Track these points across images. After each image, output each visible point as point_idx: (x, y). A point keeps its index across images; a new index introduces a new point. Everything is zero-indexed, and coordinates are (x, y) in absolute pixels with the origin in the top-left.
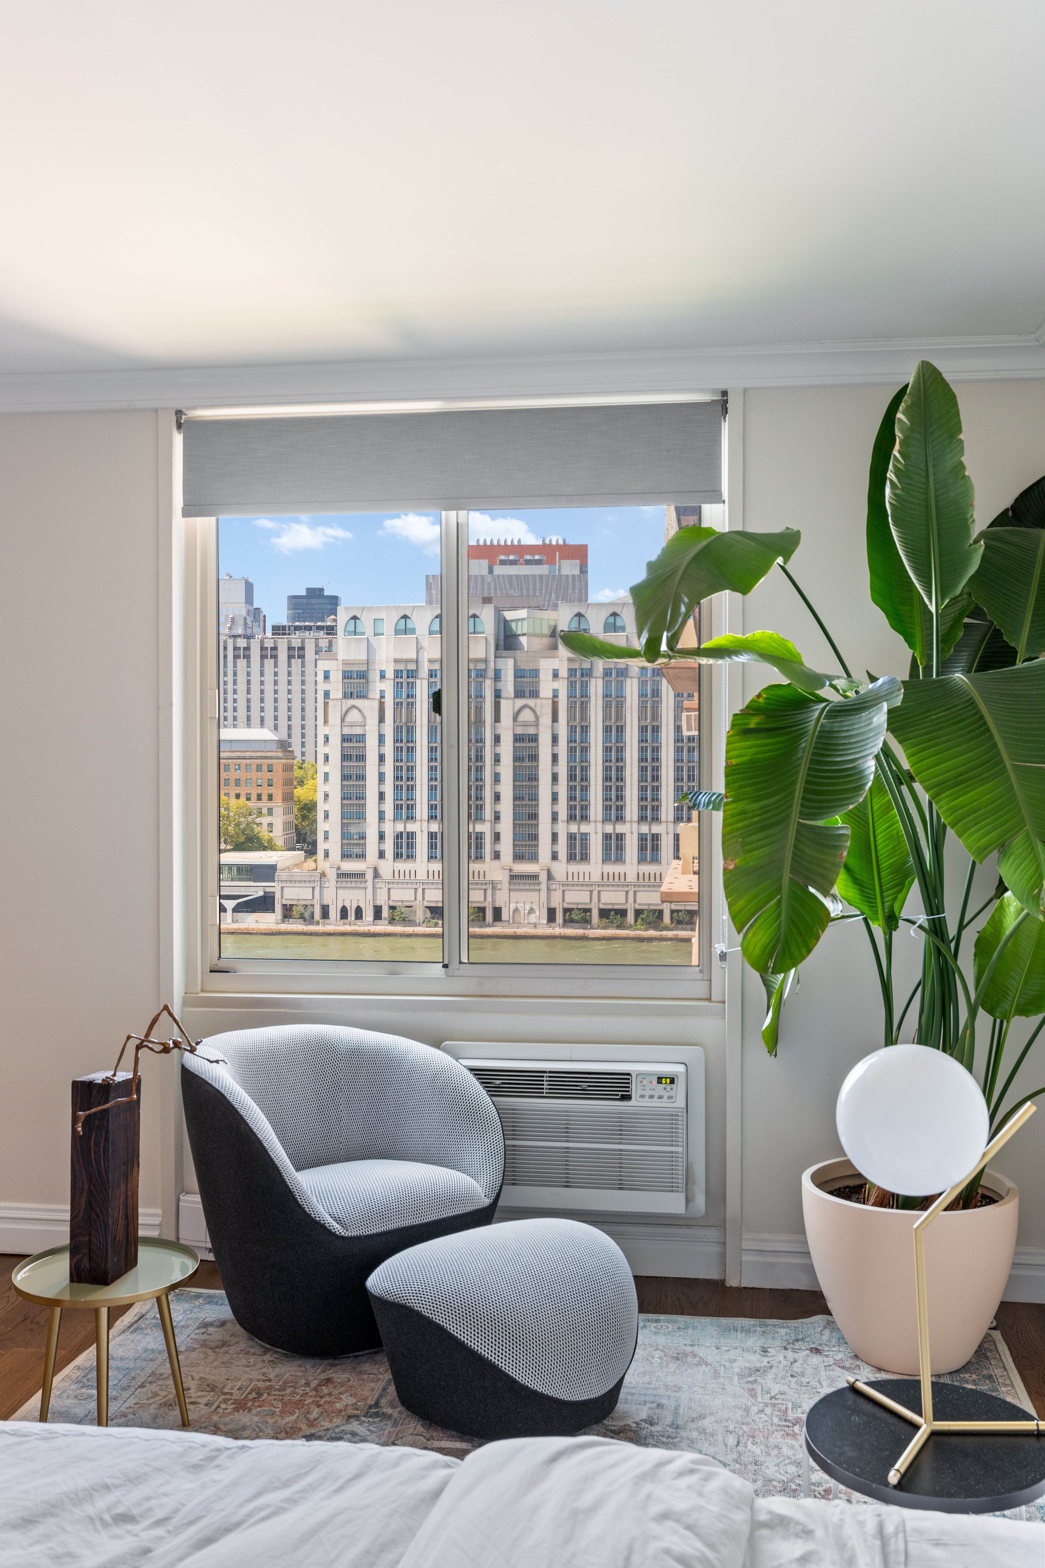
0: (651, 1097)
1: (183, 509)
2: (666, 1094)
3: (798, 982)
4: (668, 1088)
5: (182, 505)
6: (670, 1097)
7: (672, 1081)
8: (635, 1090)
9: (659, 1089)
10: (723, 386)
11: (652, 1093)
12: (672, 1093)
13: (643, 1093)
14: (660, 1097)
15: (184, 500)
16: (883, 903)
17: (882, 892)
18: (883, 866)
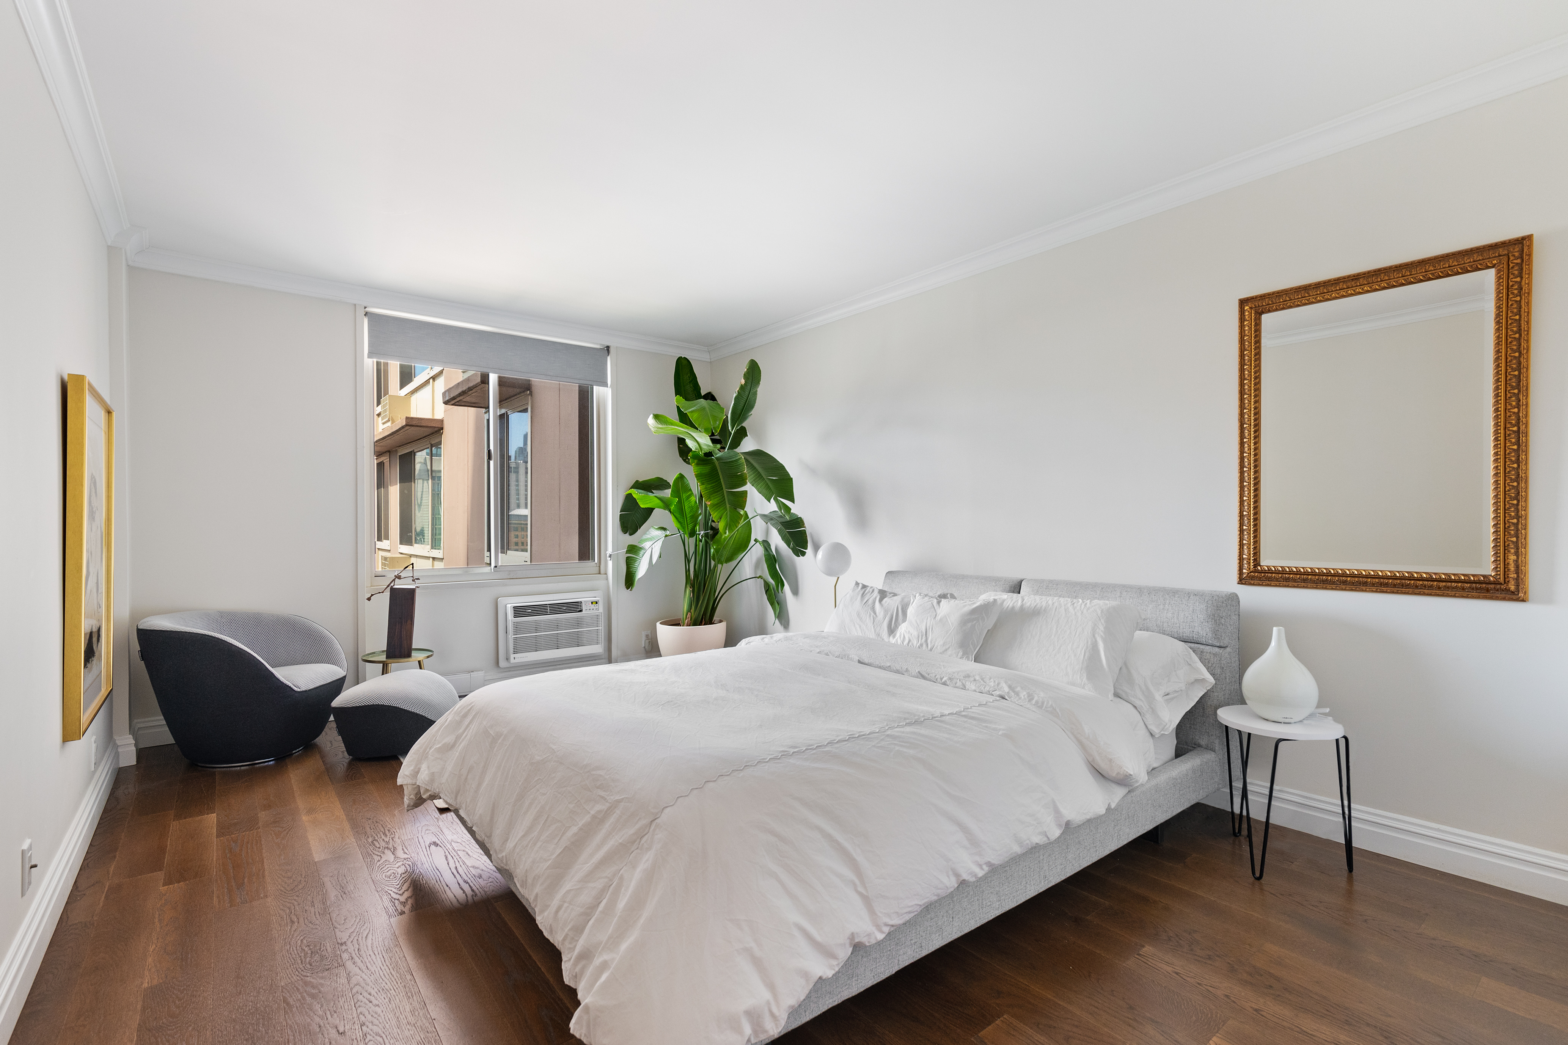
0: (590, 609)
1: (368, 354)
2: (595, 608)
3: (660, 557)
4: (596, 606)
5: (367, 353)
6: (596, 609)
7: (597, 603)
8: (584, 608)
9: (592, 606)
10: (608, 344)
11: (590, 608)
12: (597, 607)
13: (586, 608)
14: (593, 609)
15: (369, 350)
16: (688, 529)
17: (687, 525)
18: (688, 516)
